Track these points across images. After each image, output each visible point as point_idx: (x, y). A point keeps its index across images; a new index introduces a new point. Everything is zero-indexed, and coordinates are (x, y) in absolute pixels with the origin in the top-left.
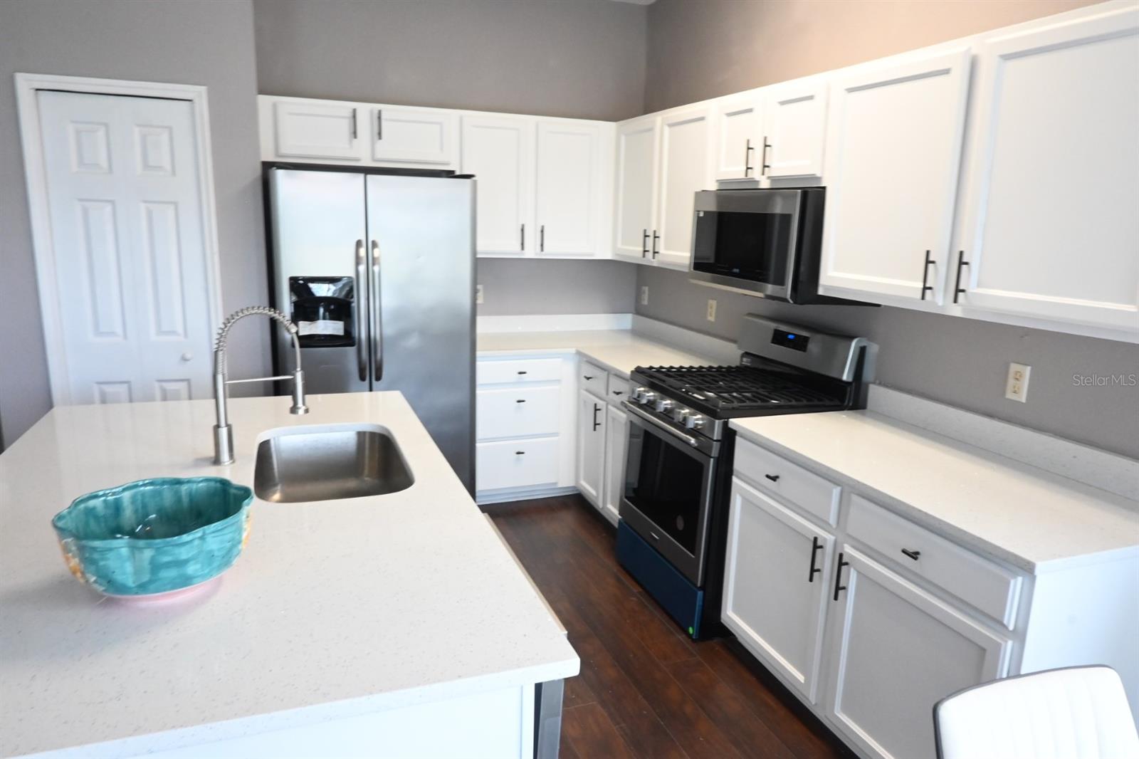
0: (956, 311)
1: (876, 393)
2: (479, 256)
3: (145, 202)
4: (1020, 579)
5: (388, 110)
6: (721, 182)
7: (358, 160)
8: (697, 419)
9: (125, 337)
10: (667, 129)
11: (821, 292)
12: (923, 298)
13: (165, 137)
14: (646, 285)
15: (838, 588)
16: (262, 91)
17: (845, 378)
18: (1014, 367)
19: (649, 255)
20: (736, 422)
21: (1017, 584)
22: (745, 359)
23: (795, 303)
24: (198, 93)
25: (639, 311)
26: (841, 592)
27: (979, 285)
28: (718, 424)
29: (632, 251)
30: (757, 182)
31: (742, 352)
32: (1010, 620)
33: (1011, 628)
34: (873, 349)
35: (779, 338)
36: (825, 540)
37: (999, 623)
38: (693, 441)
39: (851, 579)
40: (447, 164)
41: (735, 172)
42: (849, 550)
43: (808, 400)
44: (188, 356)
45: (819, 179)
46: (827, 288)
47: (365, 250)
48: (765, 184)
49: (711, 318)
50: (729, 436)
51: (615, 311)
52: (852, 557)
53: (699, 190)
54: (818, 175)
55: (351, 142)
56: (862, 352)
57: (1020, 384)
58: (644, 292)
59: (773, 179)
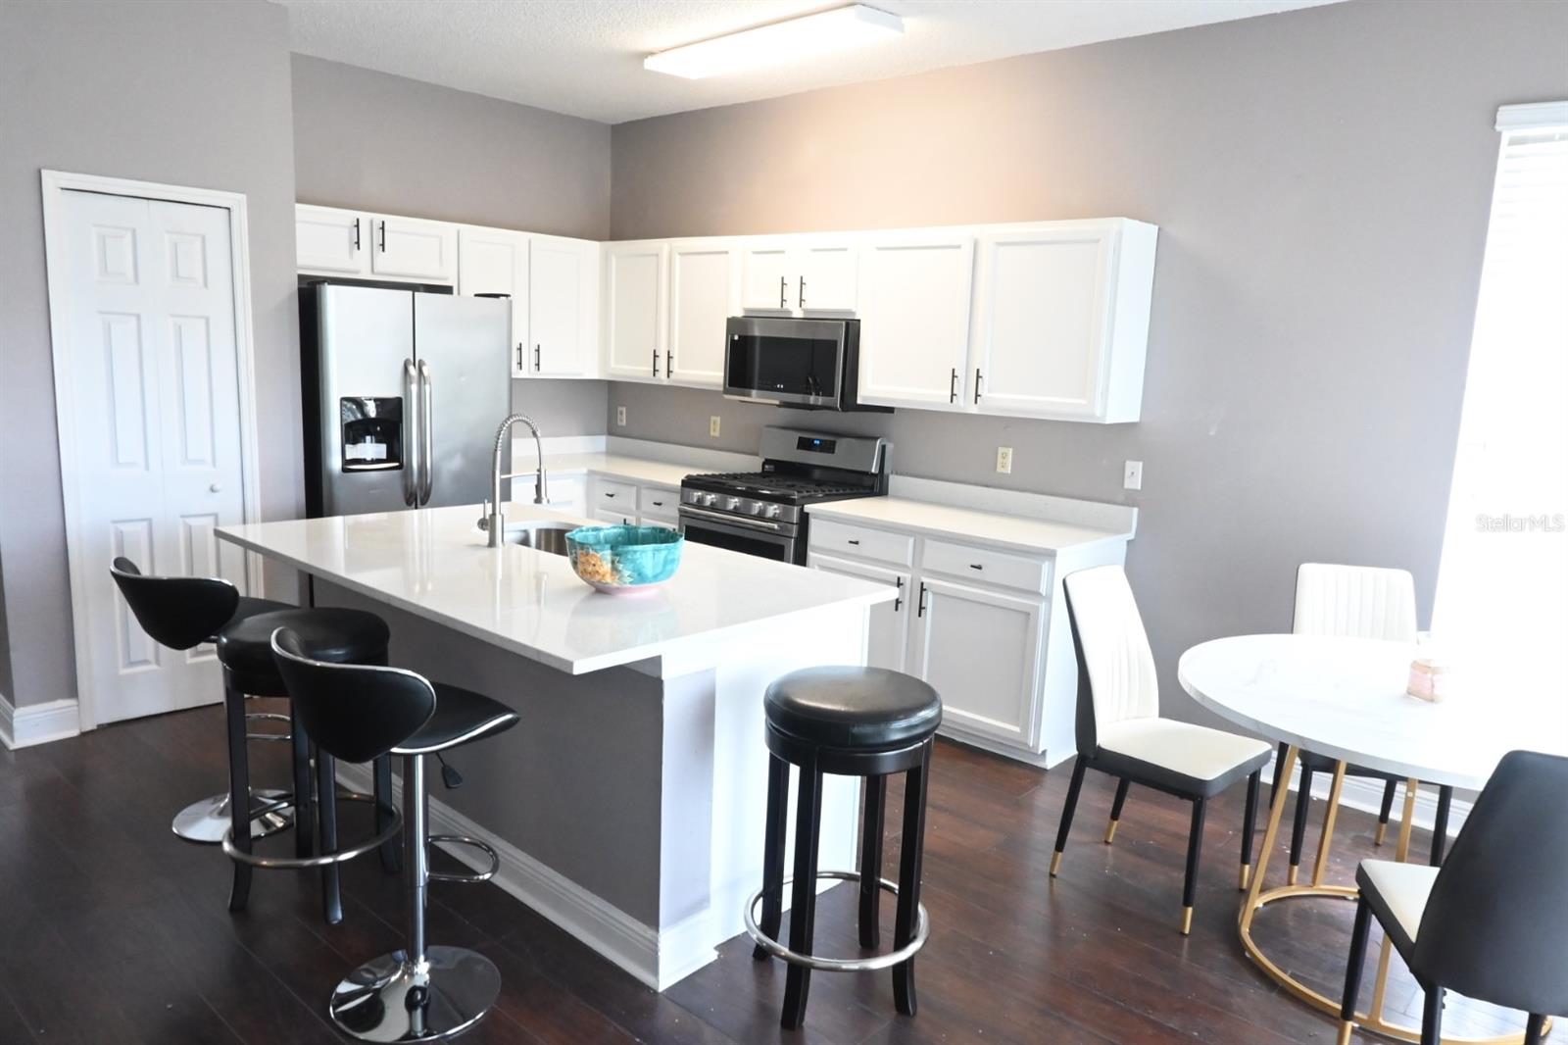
0: (974, 410)
1: (895, 482)
2: (513, 376)
3: (172, 316)
4: (1047, 563)
5: (392, 221)
6: (746, 310)
7: (357, 272)
8: (773, 510)
9: (147, 467)
10: (678, 257)
11: (859, 402)
12: (952, 401)
13: (198, 245)
14: (623, 406)
15: (921, 608)
16: (300, 200)
17: (873, 471)
18: (1001, 450)
19: (662, 375)
20: (808, 508)
21: (1046, 566)
22: (767, 467)
23: (843, 411)
24: (237, 201)
25: (612, 431)
26: (923, 611)
27: (989, 391)
28: (796, 509)
29: (634, 369)
30: (790, 312)
31: (763, 460)
32: (1043, 590)
33: (1044, 594)
34: (890, 447)
35: (805, 444)
36: (905, 578)
37: (1036, 594)
38: (776, 526)
39: (929, 600)
40: (446, 279)
41: (768, 302)
42: (925, 580)
43: (852, 489)
44: (217, 487)
45: (853, 313)
46: (864, 398)
47: (412, 369)
48: (798, 313)
49: (717, 434)
50: (804, 519)
51: (589, 433)
52: (929, 584)
53: (730, 316)
54: (854, 310)
55: (351, 252)
56: (883, 448)
57: (1006, 461)
58: (621, 413)
59: (806, 311)
